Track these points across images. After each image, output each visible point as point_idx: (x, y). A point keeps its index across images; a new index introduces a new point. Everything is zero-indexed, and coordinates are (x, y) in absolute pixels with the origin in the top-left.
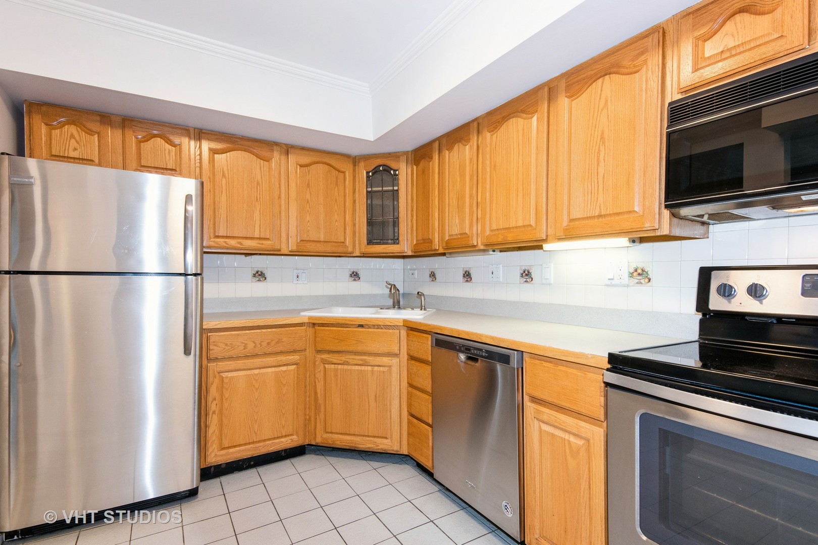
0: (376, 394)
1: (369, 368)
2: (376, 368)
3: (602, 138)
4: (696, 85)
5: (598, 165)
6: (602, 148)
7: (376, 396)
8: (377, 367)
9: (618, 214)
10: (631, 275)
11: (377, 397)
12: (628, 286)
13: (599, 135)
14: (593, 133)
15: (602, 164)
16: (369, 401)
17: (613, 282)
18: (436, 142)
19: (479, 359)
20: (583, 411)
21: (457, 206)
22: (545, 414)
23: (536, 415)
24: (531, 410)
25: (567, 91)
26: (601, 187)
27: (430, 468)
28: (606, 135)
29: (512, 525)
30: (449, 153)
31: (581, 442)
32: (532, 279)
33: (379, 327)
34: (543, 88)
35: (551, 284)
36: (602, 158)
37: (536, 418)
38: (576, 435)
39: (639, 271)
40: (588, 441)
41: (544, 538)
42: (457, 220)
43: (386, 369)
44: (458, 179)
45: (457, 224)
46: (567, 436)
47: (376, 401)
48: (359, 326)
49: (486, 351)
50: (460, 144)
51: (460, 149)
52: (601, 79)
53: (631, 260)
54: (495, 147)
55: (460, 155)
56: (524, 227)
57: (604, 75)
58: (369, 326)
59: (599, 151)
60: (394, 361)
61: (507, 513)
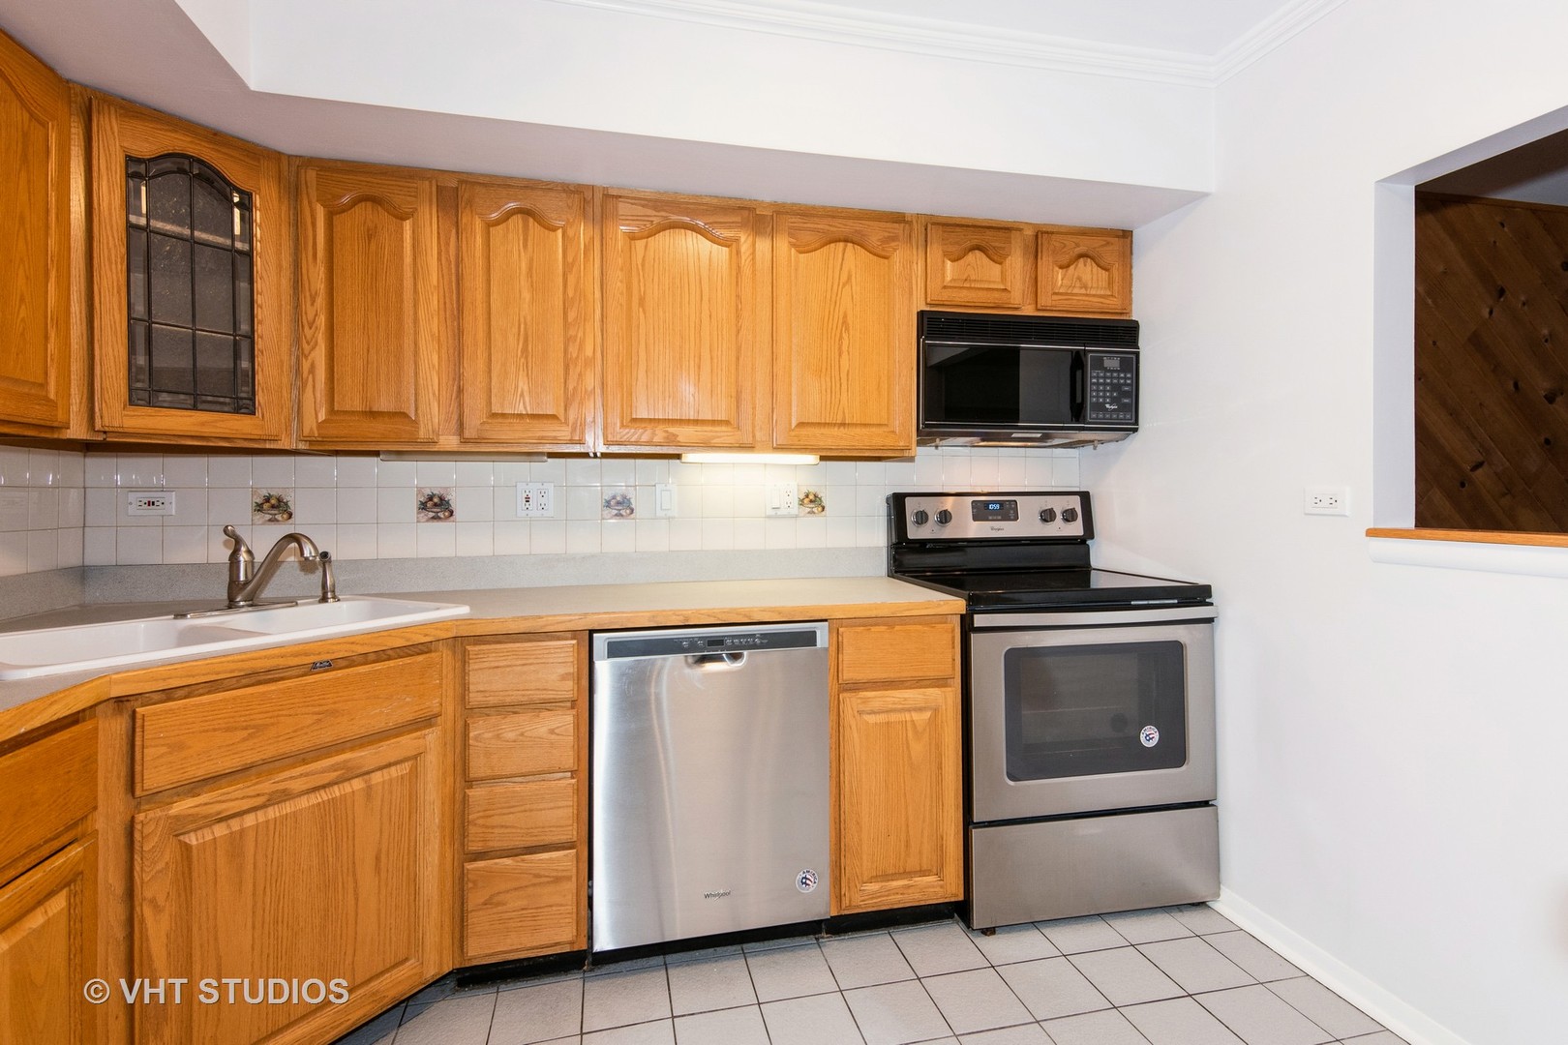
0: (379, 851)
1: (357, 784)
2: (377, 778)
3: (845, 322)
4: (945, 303)
5: (840, 355)
6: (845, 336)
7: (378, 859)
8: (379, 773)
9: (865, 425)
10: (801, 502)
11: (383, 859)
12: (797, 516)
13: (841, 317)
14: (832, 310)
15: (845, 356)
16: (356, 882)
17: (779, 512)
18: (430, 180)
19: (745, 653)
20: (932, 674)
21: (522, 353)
22: (877, 698)
23: (861, 707)
24: (851, 702)
25: (791, 235)
26: (844, 386)
27: (572, 943)
28: (850, 320)
29: (816, 904)
30: (489, 225)
31: (927, 715)
32: (632, 511)
33: (382, 656)
34: (749, 209)
35: (673, 518)
36: (845, 348)
37: (860, 713)
38: (920, 710)
39: (811, 497)
40: (936, 710)
41: (872, 879)
42: (521, 384)
43: (406, 767)
44: (526, 295)
45: (522, 395)
46: (907, 716)
47: (378, 870)
48: (315, 668)
49: (764, 636)
50: (531, 220)
51: (531, 232)
52: (842, 244)
53: (809, 483)
54: (643, 265)
55: (530, 243)
56: (714, 422)
57: (846, 241)
58: (350, 662)
59: (841, 338)
60: (432, 737)
61: (805, 890)
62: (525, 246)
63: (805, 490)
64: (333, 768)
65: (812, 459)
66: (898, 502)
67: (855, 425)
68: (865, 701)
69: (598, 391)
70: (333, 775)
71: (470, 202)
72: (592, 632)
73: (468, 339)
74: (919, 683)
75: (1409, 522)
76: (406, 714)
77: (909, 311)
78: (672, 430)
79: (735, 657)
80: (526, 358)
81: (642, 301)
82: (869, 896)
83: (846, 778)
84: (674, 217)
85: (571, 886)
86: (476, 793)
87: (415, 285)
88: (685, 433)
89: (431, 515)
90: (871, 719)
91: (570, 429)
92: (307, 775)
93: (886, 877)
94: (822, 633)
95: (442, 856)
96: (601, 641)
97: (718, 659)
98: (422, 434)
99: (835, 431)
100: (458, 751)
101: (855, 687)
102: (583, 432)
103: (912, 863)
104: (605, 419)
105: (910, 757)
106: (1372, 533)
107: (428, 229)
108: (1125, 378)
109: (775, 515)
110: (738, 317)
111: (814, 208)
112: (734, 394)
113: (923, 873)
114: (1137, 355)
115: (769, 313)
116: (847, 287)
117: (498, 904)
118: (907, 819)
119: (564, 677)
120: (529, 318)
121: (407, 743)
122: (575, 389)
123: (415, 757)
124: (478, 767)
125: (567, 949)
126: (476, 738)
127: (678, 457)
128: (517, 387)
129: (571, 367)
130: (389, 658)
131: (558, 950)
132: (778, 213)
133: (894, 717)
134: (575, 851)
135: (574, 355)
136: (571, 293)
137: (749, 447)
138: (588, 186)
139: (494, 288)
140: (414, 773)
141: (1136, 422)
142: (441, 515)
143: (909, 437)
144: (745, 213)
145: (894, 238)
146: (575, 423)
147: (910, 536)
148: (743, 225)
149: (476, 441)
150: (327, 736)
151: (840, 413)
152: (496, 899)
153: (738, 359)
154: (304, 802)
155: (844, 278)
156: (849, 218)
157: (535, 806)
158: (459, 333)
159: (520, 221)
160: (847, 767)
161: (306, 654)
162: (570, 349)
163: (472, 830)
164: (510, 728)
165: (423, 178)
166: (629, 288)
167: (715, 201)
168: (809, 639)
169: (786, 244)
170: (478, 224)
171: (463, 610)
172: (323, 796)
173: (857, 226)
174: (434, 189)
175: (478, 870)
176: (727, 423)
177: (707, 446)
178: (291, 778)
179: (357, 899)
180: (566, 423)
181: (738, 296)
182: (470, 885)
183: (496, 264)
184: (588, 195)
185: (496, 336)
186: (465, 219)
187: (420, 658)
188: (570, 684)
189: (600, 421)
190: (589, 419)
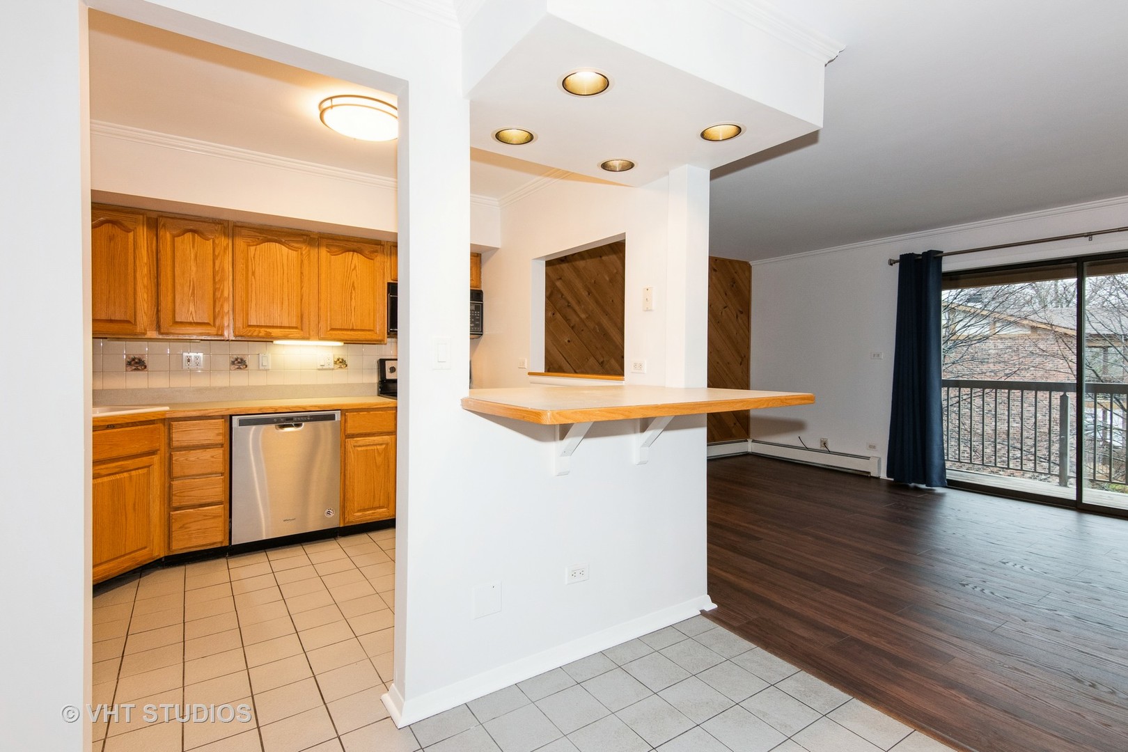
0: (135, 502)
1: (126, 475)
2: (133, 473)
3: (353, 286)
5: (351, 300)
6: (353, 292)
7: (134, 505)
8: (134, 471)
10: (335, 363)
11: (137, 505)
12: (333, 369)
13: (351, 284)
14: (347, 281)
15: (353, 300)
16: (126, 513)
17: (324, 367)
18: (143, 214)
19: (303, 424)
20: (385, 430)
21: (191, 294)
22: (361, 440)
23: (355, 444)
24: (351, 442)
25: (327, 247)
26: (353, 314)
27: (222, 542)
28: (356, 286)
29: (333, 521)
30: (174, 237)
31: (384, 446)
32: (246, 366)
33: (134, 424)
34: (307, 236)
35: (269, 370)
36: (353, 297)
37: (354, 446)
38: (381, 444)
39: (340, 360)
40: (387, 444)
41: (359, 511)
42: (191, 309)
43: (145, 470)
44: (194, 269)
45: (191, 313)
46: (375, 447)
47: (134, 509)
48: (109, 427)
49: (311, 416)
50: (196, 235)
51: (196, 240)
52: (352, 253)
53: (340, 354)
54: (254, 258)
55: (196, 245)
56: (289, 328)
57: (354, 251)
58: (121, 426)
59: (351, 293)
60: (156, 458)
61: (328, 516)
62: (193, 247)
63: (337, 357)
64: (116, 467)
65: (341, 344)
66: (382, 363)
67: (358, 330)
68: (357, 441)
69: (231, 312)
70: (117, 470)
71: (164, 225)
72: (231, 416)
73: (163, 288)
74: (381, 434)
75: (542, 370)
76: (146, 449)
77: (384, 283)
78: (269, 330)
79: (298, 426)
80: (194, 297)
81: (253, 273)
82: (357, 517)
83: (348, 473)
84: (270, 237)
85: (221, 519)
86: (175, 483)
87: (135, 262)
88: (275, 332)
89: (134, 368)
90: (359, 449)
91: (216, 329)
92: (107, 468)
93: (365, 510)
94: (338, 415)
95: (160, 509)
96: (235, 419)
97: (291, 426)
98: (138, 330)
99: (349, 333)
100: (166, 466)
101: (352, 436)
102: (223, 331)
103: (376, 504)
104: (234, 324)
105: (376, 463)
106: (530, 374)
107: (142, 236)
108: (477, 314)
109: (322, 369)
110: (301, 282)
111: (338, 235)
112: (300, 315)
113: (380, 507)
114: (482, 304)
115: (317, 280)
116: (354, 271)
117: (186, 528)
118: (374, 487)
119: (218, 435)
120: (195, 280)
121: (145, 460)
122: (219, 311)
123: (149, 467)
124: (177, 471)
125: (219, 546)
126: (176, 460)
127: (272, 342)
128: (188, 311)
129: (217, 301)
130: (137, 425)
131: (215, 546)
132: (320, 238)
133: (369, 448)
134: (222, 506)
135: (219, 296)
136: (217, 268)
137: (308, 339)
138: (226, 221)
139: (177, 265)
140: (149, 473)
141: (482, 331)
142: (140, 368)
143: (384, 335)
144: (305, 237)
145: (376, 251)
146: (219, 327)
147: (387, 378)
148: (304, 242)
149: (167, 334)
150: (114, 454)
151: (351, 325)
152: (186, 526)
153: (301, 300)
154: (106, 479)
155: (353, 267)
156: (355, 242)
157: (204, 488)
158: (158, 285)
159: (191, 236)
160: (348, 468)
161: (106, 421)
162: (217, 293)
163: (174, 498)
164: (193, 456)
165: (139, 214)
166: (247, 267)
167: (290, 230)
168: (332, 417)
169: (325, 252)
170: (168, 235)
171: (167, 408)
172: (112, 478)
173: (359, 245)
174: (145, 219)
175: (177, 514)
176: (296, 328)
177: (286, 337)
178: (101, 469)
179: (126, 520)
180: (214, 326)
181: (302, 273)
182: (173, 521)
183: (178, 254)
184: (226, 224)
185: (178, 287)
186: (161, 233)
187: (151, 426)
188: (221, 437)
189: (231, 326)
190: (226, 324)
